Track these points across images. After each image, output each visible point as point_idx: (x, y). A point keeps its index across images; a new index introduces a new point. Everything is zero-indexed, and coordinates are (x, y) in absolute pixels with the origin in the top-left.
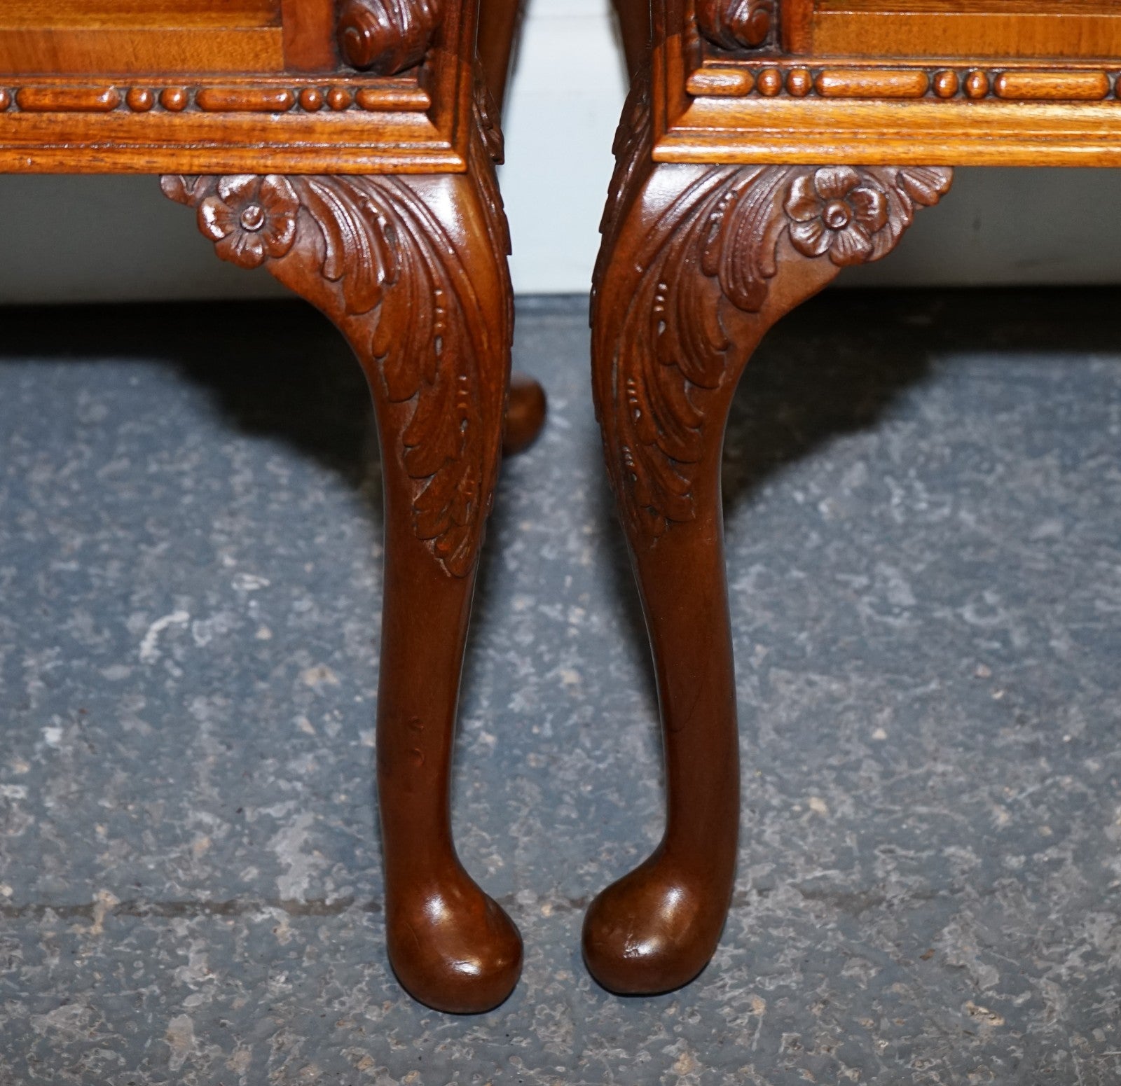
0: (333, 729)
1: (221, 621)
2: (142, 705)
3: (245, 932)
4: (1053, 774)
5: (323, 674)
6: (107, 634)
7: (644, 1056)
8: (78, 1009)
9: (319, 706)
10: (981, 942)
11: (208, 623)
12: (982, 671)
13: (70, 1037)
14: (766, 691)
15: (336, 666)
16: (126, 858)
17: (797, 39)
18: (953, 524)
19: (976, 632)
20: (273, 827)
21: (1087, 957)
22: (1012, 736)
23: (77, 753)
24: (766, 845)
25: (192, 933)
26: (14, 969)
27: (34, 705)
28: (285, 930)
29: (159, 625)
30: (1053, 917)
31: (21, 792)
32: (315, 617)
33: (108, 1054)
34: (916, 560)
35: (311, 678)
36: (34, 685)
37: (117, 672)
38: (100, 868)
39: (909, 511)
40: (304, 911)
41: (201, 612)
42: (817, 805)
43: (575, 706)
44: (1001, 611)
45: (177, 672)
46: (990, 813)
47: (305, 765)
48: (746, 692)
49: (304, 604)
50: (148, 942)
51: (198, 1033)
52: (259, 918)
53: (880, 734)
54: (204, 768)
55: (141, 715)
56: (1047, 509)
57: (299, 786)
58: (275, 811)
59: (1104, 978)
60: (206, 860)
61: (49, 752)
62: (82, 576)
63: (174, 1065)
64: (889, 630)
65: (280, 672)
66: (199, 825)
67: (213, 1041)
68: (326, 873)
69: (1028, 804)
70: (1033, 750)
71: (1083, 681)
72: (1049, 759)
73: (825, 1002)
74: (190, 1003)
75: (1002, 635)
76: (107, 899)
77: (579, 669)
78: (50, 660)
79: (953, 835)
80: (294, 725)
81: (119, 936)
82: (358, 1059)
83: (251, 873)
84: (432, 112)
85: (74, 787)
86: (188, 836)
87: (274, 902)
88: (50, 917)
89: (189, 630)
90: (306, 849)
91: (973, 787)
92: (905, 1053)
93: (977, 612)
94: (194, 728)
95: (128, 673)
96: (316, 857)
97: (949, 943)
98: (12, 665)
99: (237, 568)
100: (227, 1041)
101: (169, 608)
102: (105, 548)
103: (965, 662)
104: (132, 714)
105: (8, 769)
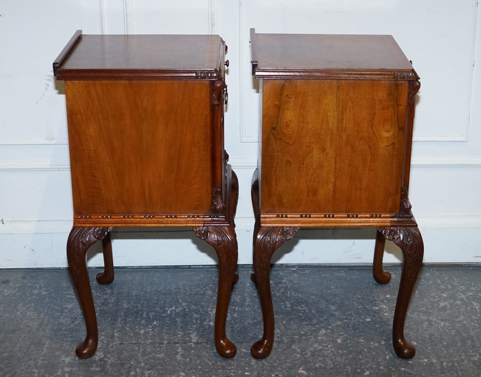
0: (199, 322)
1: (180, 309)
2: (169, 319)
3: (187, 346)
4: (311, 327)
5: (197, 315)
6: (162, 310)
7: (247, 359)
8: (163, 354)
9: (196, 319)
10: (298, 347)
11: (178, 309)
12: (300, 315)
13: (162, 357)
15: (199, 314)
16: (168, 337)
18: (298, 296)
19: (300, 310)
20: (190, 334)
21: (314, 348)
22: (305, 323)
23: (159, 325)
25: (179, 346)
26: (153, 350)
27: (152, 319)
28: (193, 346)
29: (170, 309)
30: (309, 344)
31: (151, 330)
32: (195, 308)
33: (168, 360)
34: (291, 301)
35: (195, 316)
36: (151, 317)
37: (164, 315)
38: (164, 339)
39: (291, 295)
40: (197, 343)
41: (177, 307)
43: (237, 319)
44: (304, 307)
45: (174, 315)
46: (301, 332)
47: (195, 326)
49: (194, 306)
50: (172, 347)
51: (181, 357)
52: (189, 344)
53: (284, 323)
54: (179, 327)
56: (313, 294)
57: (194, 329)
58: (191, 332)
59: (316, 351)
60: (180, 337)
61: (154, 325)
62: (157, 303)
63: (178, 360)
64: (286, 310)
65: (190, 315)
66: (179, 333)
67: (183, 358)
68: (199, 339)
69: (307, 331)
70: (308, 325)
71: (317, 316)
72: (310, 326)
73: (275, 353)
74: (179, 354)
75: (305, 310)
76: (165, 342)
77: (238, 315)
78: (153, 313)
79: (295, 334)
80: (193, 322)
81: (168, 346)
83: (188, 339)
85: (159, 329)
86: (177, 335)
87: (191, 342)
88: (157, 344)
89: (175, 310)
90: (196, 336)
91: (298, 329)
92: (286, 359)
93: (301, 308)
94: (177, 322)
95: (166, 315)
96: (197, 337)
97: (293, 347)
98: (147, 314)
99: (182, 302)
100: (185, 358)
101: (172, 307)
102: (161, 299)
103: (298, 314)
104: (167, 320)
105: (149, 327)
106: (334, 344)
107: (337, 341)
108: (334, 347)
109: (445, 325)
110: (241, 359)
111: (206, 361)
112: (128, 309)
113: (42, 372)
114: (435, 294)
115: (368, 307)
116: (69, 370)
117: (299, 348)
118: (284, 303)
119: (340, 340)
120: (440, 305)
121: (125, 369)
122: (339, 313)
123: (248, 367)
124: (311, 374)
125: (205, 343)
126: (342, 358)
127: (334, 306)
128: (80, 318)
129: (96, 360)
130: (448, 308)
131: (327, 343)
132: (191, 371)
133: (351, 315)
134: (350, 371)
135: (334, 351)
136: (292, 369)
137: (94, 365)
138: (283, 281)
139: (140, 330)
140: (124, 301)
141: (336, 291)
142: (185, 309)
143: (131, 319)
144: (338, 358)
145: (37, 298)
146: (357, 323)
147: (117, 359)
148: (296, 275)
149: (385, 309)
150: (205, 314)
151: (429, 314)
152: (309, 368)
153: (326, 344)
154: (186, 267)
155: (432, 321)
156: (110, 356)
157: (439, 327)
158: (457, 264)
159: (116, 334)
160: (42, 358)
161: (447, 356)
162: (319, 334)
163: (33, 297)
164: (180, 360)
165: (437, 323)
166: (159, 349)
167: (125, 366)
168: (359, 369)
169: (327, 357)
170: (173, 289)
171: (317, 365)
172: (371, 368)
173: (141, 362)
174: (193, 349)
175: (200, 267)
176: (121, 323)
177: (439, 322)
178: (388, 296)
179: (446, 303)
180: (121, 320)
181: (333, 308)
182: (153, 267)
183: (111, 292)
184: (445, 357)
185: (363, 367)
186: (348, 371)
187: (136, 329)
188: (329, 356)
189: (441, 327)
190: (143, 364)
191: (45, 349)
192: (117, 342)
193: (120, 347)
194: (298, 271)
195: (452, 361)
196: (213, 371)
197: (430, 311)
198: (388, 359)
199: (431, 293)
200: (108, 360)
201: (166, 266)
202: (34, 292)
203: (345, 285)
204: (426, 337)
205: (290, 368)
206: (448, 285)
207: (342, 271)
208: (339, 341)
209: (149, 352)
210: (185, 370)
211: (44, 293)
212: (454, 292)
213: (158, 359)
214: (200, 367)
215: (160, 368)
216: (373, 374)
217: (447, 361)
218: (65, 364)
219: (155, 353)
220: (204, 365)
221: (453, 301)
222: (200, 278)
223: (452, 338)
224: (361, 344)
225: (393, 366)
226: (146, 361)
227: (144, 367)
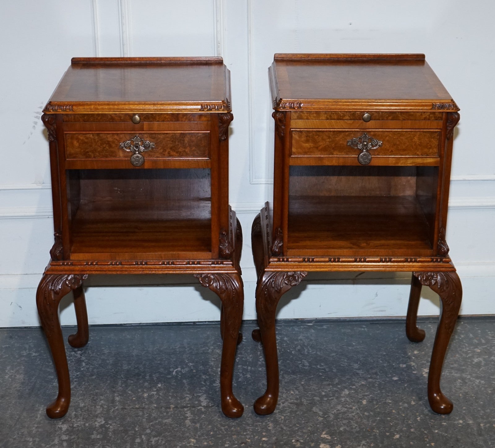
0: (208, 384)
1: (187, 369)
2: (174, 381)
3: (197, 410)
4: (332, 388)
5: (206, 376)
6: (167, 371)
8: (170, 420)
9: (205, 381)
11: (184, 370)
12: (320, 374)
13: (169, 423)
14: (283, 377)
15: (208, 375)
16: (175, 401)
17: (285, 254)
18: (316, 354)
19: (320, 369)
20: (200, 396)
21: (337, 411)
22: (325, 383)
23: (164, 388)
24: (283, 397)
25: (188, 410)
26: (158, 415)
27: (155, 381)
28: (203, 410)
29: (175, 370)
30: (332, 405)
32: (203, 368)
33: (176, 425)
34: (309, 359)
35: (204, 377)
36: (155, 378)
37: (169, 376)
38: (171, 402)
39: (308, 353)
40: (206, 407)
41: (183, 368)
42: (292, 392)
43: (250, 380)
44: (324, 366)
45: (180, 377)
46: (321, 393)
47: (204, 388)
48: (280, 378)
49: (201, 367)
50: (180, 411)
51: (190, 422)
52: (199, 408)
53: (303, 383)
54: (186, 389)
55: (174, 382)
56: (333, 351)
57: (203, 391)
58: (200, 394)
59: (340, 413)
60: (189, 401)
61: (159, 387)
62: (160, 364)
63: (187, 426)
64: (305, 369)
65: (198, 376)
66: (187, 396)
67: (193, 423)
68: (209, 402)
69: (328, 392)
70: (329, 385)
71: (338, 375)
72: (332, 386)
73: (294, 417)
74: (188, 418)
75: (324, 369)
76: (172, 406)
77: (250, 375)
78: (157, 375)
79: (315, 396)
80: (201, 383)
81: (176, 410)
82: (217, 425)
83: (197, 402)
84: (232, 265)
85: (164, 392)
86: (185, 398)
87: (201, 406)
88: (163, 408)
89: (181, 370)
90: (205, 399)
91: (319, 389)
92: (307, 423)
93: (320, 366)
94: (184, 384)
95: (171, 376)
96: (207, 400)
97: (314, 409)
98: (151, 376)
99: (188, 362)
100: (195, 423)
101: (177, 368)
102: (164, 359)
103: (318, 373)
104: (173, 382)
105: (153, 390)
106: (358, 405)
107: (362, 402)
108: (359, 409)
109: (480, 382)
110: (257, 424)
111: (219, 426)
112: (128, 371)
113: (37, 440)
114: (468, 349)
115: (395, 364)
116: (67, 438)
117: (320, 410)
118: (302, 362)
119: (365, 400)
120: (473, 361)
121: (129, 436)
122: (362, 371)
123: (265, 432)
124: (336, 438)
125: (216, 406)
126: (368, 421)
127: (357, 364)
128: (76, 381)
129: (96, 427)
130: (483, 364)
131: (351, 404)
132: (203, 438)
133: (376, 374)
134: (378, 435)
135: (359, 413)
136: (314, 434)
137: (95, 432)
138: (299, 338)
139: (143, 394)
140: (124, 362)
141: (358, 347)
142: (192, 370)
143: (132, 382)
144: (365, 421)
145: (26, 359)
146: (383, 383)
147: (119, 426)
148: (313, 331)
149: (413, 366)
150: (214, 375)
151: (463, 371)
152: (333, 432)
153: (351, 406)
154: (191, 323)
155: (466, 378)
156: (112, 422)
157: (474, 385)
158: (491, 316)
159: (117, 398)
160: (36, 425)
161: (485, 417)
162: (342, 395)
163: (22, 359)
164: (189, 426)
165: (471, 381)
166: (165, 414)
167: (129, 432)
168: (388, 433)
169: (352, 419)
170: (177, 348)
171: (341, 429)
172: (401, 431)
173: (147, 429)
174: (203, 413)
175: (206, 323)
176: (121, 386)
177: (473, 379)
178: (416, 352)
179: (481, 359)
180: (121, 383)
181: (356, 366)
182: (154, 324)
183: (109, 352)
184: (482, 418)
185: (392, 430)
186: (376, 435)
187: (139, 392)
188: (354, 418)
189: (476, 385)
190: (148, 431)
191: (39, 416)
192: (119, 406)
193: (122, 412)
194: (315, 326)
195: (489, 422)
196: (226, 437)
197: (464, 368)
198: (419, 420)
199: (463, 348)
200: (109, 426)
201: (168, 323)
202: (23, 354)
203: (368, 341)
204: (460, 396)
205: (312, 433)
206: (482, 339)
207: (364, 326)
208: (364, 402)
209: (154, 417)
210: (196, 436)
211: (34, 354)
212: (488, 346)
213: (165, 424)
214: (212, 433)
215: (168, 434)
216: (404, 437)
217: (485, 422)
218: (62, 432)
219: (161, 419)
220: (216, 431)
221: (487, 357)
222: (206, 335)
223: (488, 396)
224: (389, 405)
225: (425, 429)
226: (152, 428)
227: (150, 434)
